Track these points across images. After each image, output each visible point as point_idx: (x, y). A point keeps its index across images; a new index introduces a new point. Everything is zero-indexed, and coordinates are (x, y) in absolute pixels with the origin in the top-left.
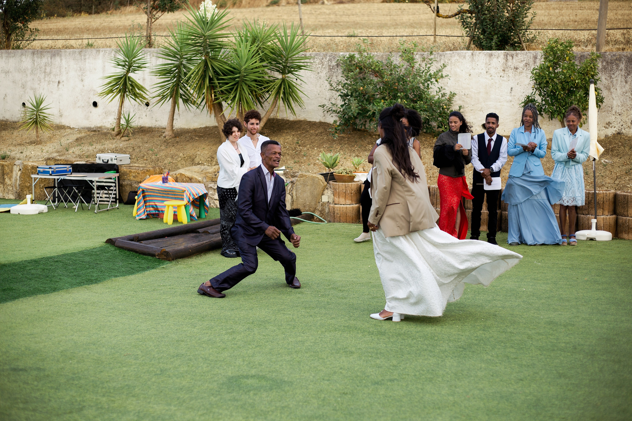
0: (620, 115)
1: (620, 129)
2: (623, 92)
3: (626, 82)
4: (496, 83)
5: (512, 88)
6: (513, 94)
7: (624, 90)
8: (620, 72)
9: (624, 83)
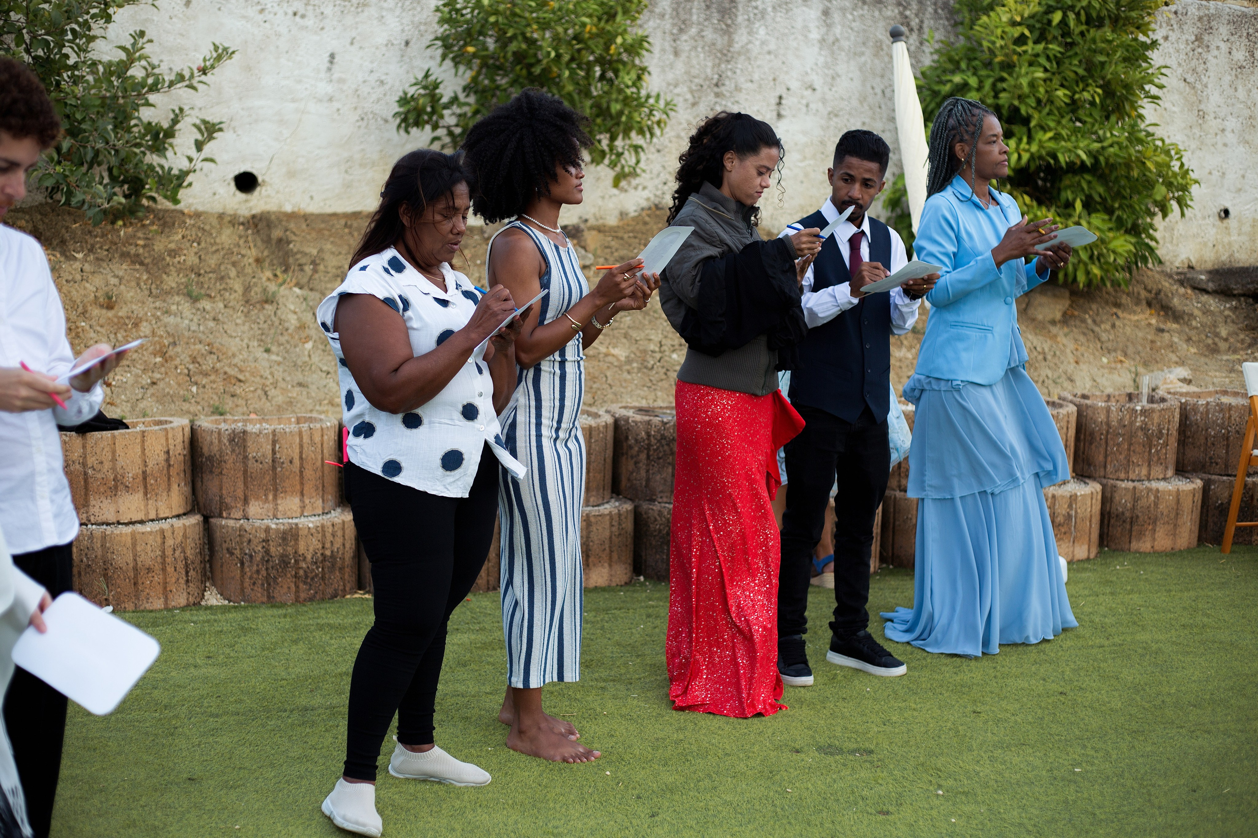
0: (659, 151)
1: (659, 193)
2: (669, 84)
3: (676, 53)
4: (278, 35)
5: (332, 56)
6: (336, 76)
7: (670, 76)
8: (658, 21)
9: (672, 57)
